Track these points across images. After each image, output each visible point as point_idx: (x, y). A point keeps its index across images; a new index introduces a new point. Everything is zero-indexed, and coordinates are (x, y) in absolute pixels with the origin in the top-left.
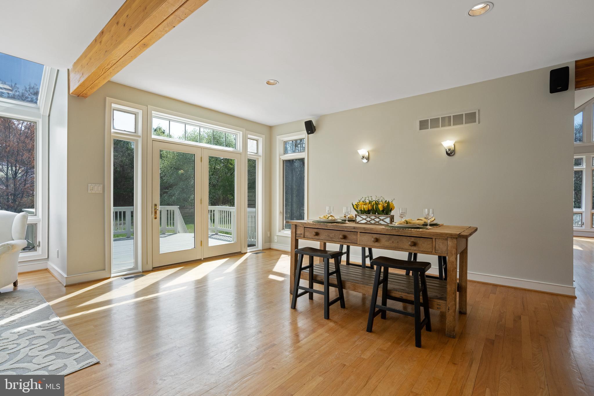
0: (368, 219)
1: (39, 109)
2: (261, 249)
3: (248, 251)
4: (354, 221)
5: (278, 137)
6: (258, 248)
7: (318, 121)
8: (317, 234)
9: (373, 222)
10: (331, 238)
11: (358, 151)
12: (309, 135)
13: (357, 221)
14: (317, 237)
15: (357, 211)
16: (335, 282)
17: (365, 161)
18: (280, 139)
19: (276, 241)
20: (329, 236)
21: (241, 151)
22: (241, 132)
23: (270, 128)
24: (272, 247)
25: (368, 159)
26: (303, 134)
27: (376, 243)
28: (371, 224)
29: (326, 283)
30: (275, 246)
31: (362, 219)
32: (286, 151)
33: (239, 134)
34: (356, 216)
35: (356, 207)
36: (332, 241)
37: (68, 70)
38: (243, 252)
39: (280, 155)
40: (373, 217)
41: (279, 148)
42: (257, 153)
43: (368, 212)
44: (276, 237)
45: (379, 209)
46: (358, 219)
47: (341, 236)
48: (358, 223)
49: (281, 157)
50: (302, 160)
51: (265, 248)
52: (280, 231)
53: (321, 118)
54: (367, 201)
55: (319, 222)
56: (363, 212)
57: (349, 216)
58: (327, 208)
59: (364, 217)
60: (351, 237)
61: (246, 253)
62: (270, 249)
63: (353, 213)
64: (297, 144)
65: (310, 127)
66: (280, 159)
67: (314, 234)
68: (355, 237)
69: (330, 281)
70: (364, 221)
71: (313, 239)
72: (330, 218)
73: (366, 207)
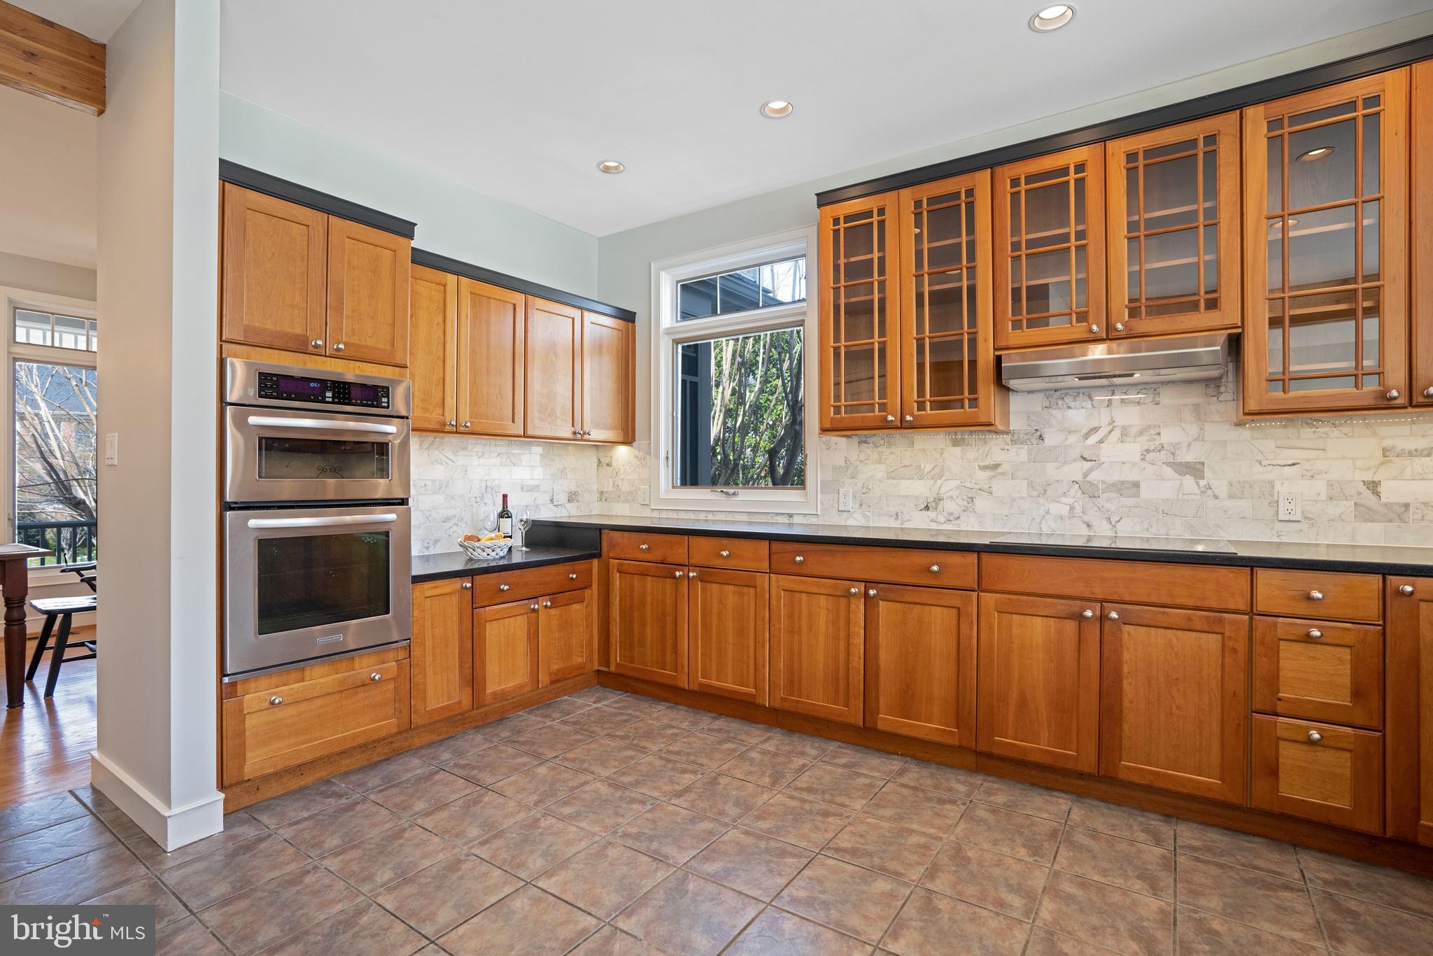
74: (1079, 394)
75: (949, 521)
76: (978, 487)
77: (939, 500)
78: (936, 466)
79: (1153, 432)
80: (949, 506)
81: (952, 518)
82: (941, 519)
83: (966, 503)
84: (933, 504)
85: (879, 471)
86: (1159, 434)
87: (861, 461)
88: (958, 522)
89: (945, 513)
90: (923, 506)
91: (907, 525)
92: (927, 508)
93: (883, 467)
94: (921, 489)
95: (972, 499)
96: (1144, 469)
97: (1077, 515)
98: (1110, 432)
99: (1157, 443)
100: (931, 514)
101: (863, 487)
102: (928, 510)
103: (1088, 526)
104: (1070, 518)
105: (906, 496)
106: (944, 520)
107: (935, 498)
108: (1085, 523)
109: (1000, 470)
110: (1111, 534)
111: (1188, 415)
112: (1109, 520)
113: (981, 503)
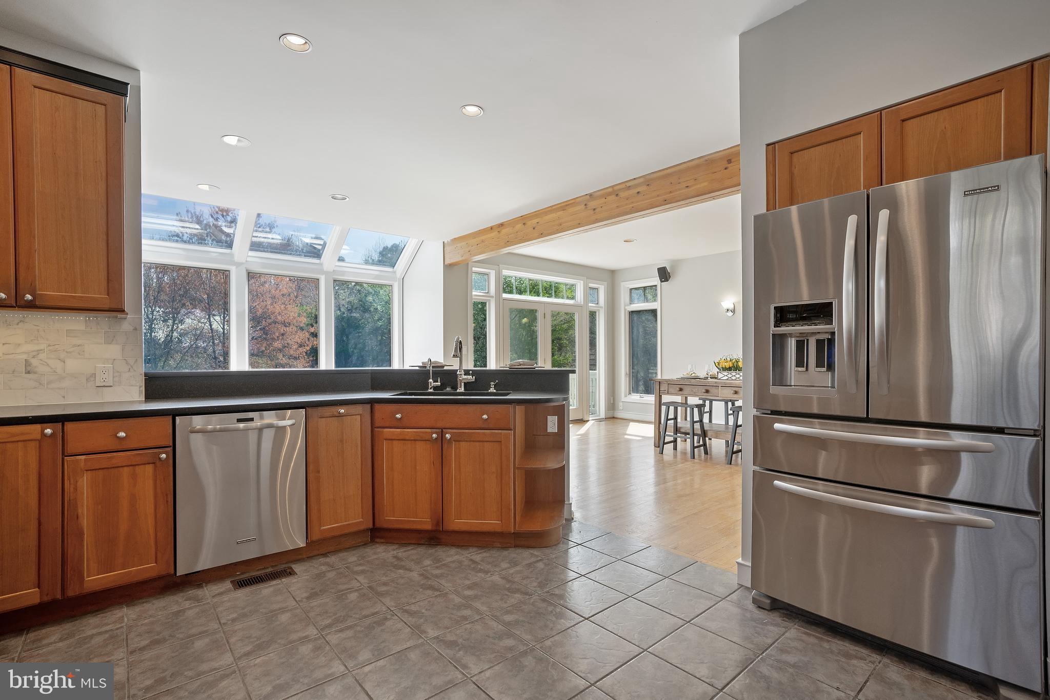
0: (730, 376)
1: (395, 272)
2: (604, 417)
3: (590, 419)
4: (716, 378)
5: (622, 284)
6: (599, 416)
7: (673, 267)
8: (681, 390)
9: (734, 378)
10: (695, 393)
11: (722, 303)
12: (662, 283)
13: (719, 378)
14: (680, 392)
15: (719, 369)
16: (699, 432)
17: (730, 314)
18: (625, 286)
19: (621, 408)
20: (692, 391)
21: (582, 303)
22: (582, 282)
23: (613, 273)
24: (615, 416)
25: (733, 311)
26: (656, 281)
27: (735, 395)
28: (733, 380)
29: (691, 434)
30: (620, 414)
31: (724, 376)
32: (631, 301)
33: (579, 284)
34: (718, 373)
35: (717, 365)
36: (695, 395)
37: (444, 242)
38: (585, 419)
39: (625, 306)
40: (734, 374)
41: (624, 297)
42: (598, 304)
43: (730, 369)
44: (621, 404)
45: (739, 366)
46: (720, 376)
47: (704, 391)
48: (719, 379)
49: (626, 307)
50: (654, 312)
51: (608, 417)
52: (626, 396)
53: (676, 263)
54: (729, 359)
55: (682, 378)
56: (725, 369)
57: (711, 373)
58: (690, 367)
59: (726, 374)
60: (713, 390)
61: (588, 421)
62: (614, 418)
63: (715, 370)
64: (647, 292)
65: (664, 274)
66: (625, 309)
67: (678, 389)
68: (716, 391)
69: (695, 432)
70: (726, 378)
71: (677, 394)
72: (693, 375)
73: (727, 365)
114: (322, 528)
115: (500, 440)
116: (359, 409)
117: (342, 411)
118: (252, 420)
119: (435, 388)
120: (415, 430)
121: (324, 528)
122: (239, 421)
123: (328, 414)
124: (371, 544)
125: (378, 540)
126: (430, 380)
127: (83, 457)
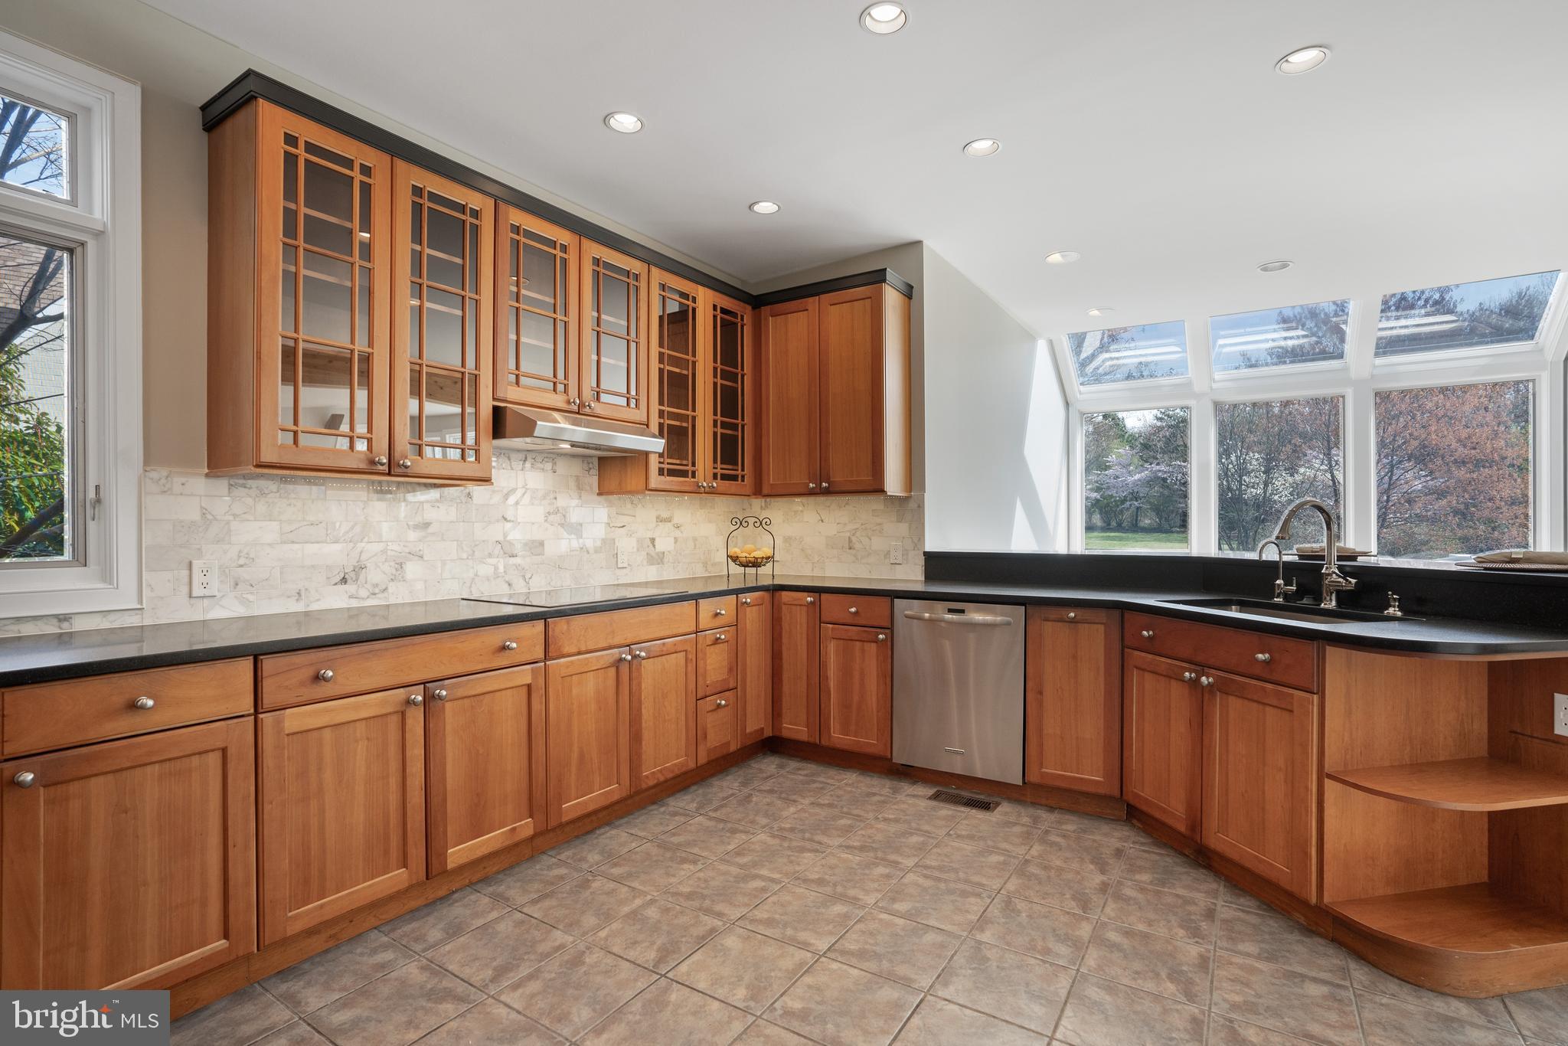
74: (501, 454)
75: (374, 594)
76: (407, 550)
77: (360, 568)
78: (356, 524)
79: (552, 496)
80: (374, 576)
81: (377, 591)
82: (363, 593)
83: (394, 572)
84: (353, 575)
85: (268, 532)
86: (556, 498)
87: (235, 516)
88: (386, 594)
89: (368, 586)
90: (338, 578)
91: (315, 607)
92: (344, 581)
93: (275, 525)
94: (334, 553)
95: (401, 564)
96: (547, 529)
97: (500, 575)
98: (524, 494)
99: (555, 506)
100: (350, 588)
101: (239, 557)
102: (346, 582)
103: (509, 585)
104: (495, 579)
105: (313, 566)
106: (368, 594)
107: (355, 567)
108: (507, 582)
109: (431, 530)
110: (525, 590)
111: (572, 484)
112: (524, 576)
113: (412, 569)
114: (1044, 770)
115: (1289, 708)
116: (1102, 615)
117: (1072, 615)
118: (962, 611)
119: (1286, 596)
120: (1169, 661)
121: (1046, 770)
122: (951, 611)
123: (1052, 617)
124: (1123, 823)
125: (1135, 821)
126: (1278, 582)
127: (831, 626)
